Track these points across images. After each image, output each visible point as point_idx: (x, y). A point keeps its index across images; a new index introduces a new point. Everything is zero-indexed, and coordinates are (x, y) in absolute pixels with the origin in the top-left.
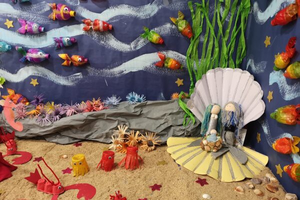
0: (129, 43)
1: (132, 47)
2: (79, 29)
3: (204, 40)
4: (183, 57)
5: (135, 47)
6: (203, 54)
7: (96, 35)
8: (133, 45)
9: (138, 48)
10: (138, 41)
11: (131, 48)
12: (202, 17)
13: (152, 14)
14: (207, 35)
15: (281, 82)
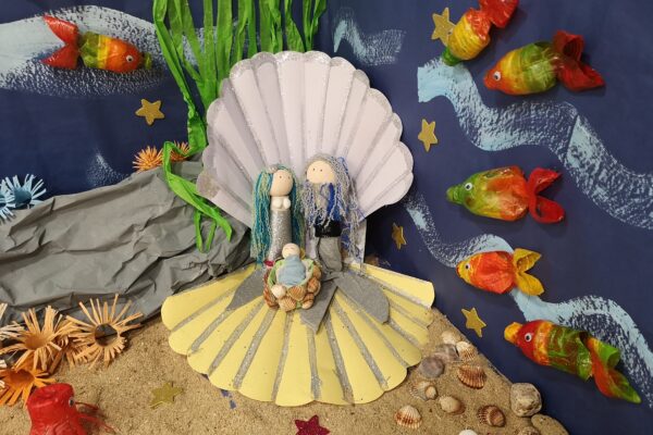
4: (144, 24)
6: (208, 11)
15: (462, 96)
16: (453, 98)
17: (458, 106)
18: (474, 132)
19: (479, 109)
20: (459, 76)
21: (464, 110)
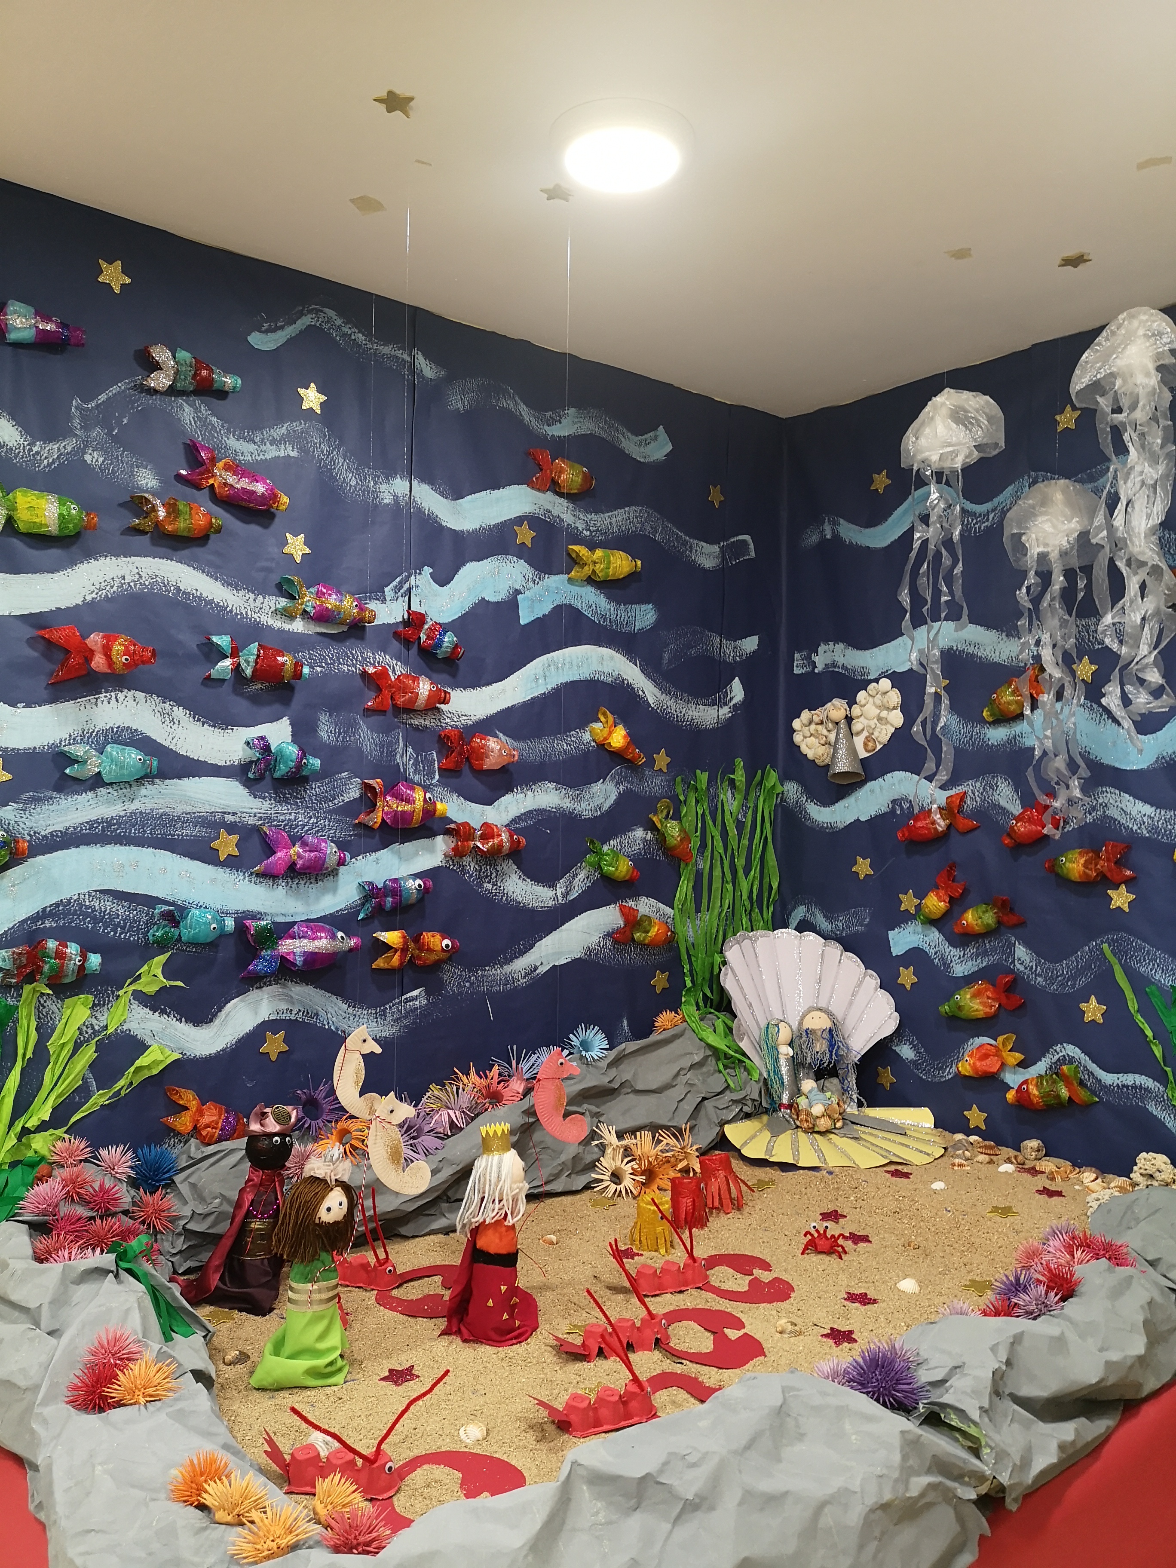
0: (551, 883)
1: (559, 894)
2: (432, 850)
3: (704, 865)
4: (668, 910)
5: (567, 894)
6: (705, 901)
7: (472, 865)
8: (560, 889)
9: (574, 895)
10: (575, 876)
11: (556, 898)
12: (700, 812)
13: (606, 807)
14: (708, 853)
15: (933, 944)
16: (926, 947)
17: (931, 952)
18: (947, 966)
19: (947, 950)
20: (926, 932)
21: (936, 953)
